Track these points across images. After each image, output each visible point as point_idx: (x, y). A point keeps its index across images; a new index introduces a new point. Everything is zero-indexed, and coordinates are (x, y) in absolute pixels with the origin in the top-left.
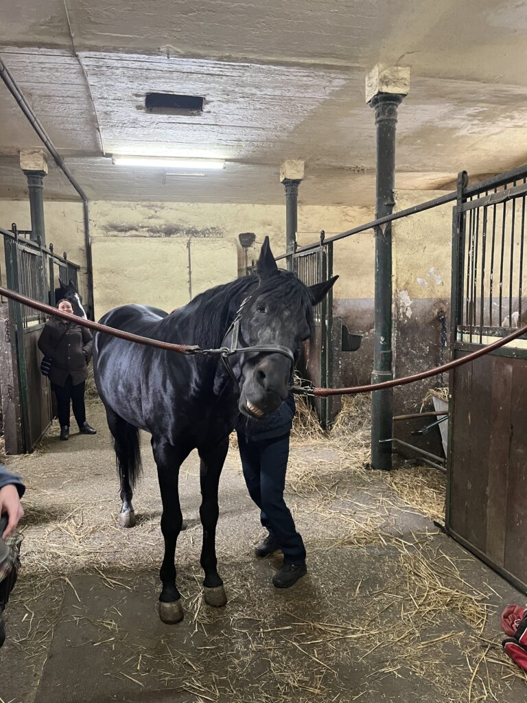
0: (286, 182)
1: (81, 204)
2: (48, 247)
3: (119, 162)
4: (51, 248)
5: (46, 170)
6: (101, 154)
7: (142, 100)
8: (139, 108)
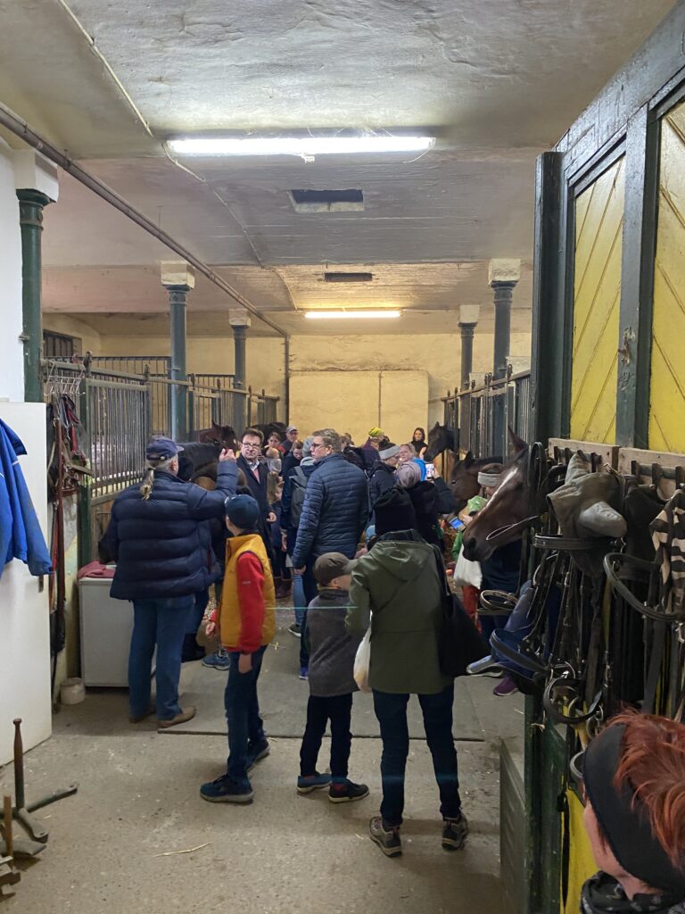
0: (463, 326)
1: (283, 340)
2: (247, 388)
3: (309, 315)
4: (250, 390)
5: (249, 324)
6: (293, 308)
7: (322, 277)
8: (319, 280)
